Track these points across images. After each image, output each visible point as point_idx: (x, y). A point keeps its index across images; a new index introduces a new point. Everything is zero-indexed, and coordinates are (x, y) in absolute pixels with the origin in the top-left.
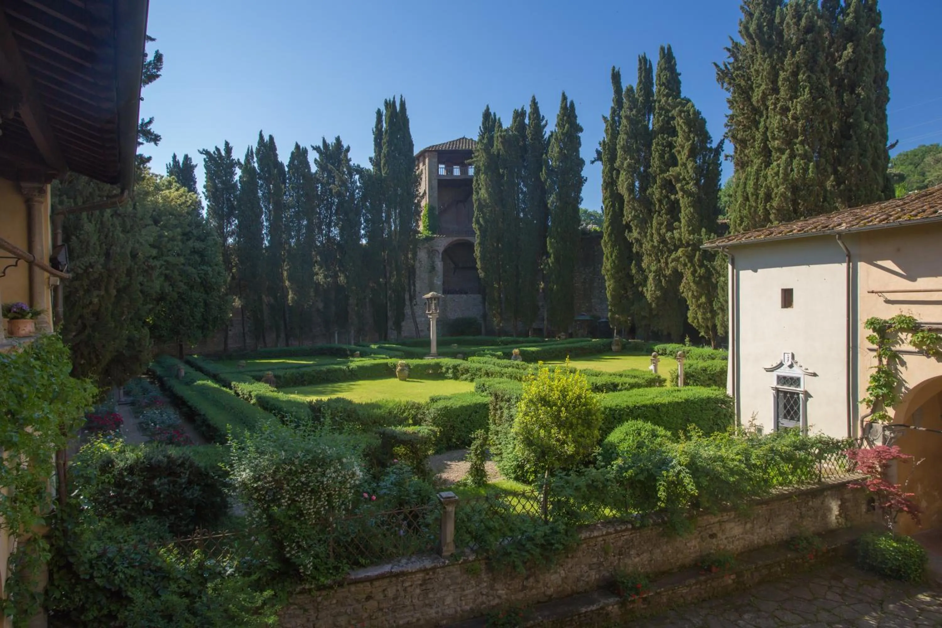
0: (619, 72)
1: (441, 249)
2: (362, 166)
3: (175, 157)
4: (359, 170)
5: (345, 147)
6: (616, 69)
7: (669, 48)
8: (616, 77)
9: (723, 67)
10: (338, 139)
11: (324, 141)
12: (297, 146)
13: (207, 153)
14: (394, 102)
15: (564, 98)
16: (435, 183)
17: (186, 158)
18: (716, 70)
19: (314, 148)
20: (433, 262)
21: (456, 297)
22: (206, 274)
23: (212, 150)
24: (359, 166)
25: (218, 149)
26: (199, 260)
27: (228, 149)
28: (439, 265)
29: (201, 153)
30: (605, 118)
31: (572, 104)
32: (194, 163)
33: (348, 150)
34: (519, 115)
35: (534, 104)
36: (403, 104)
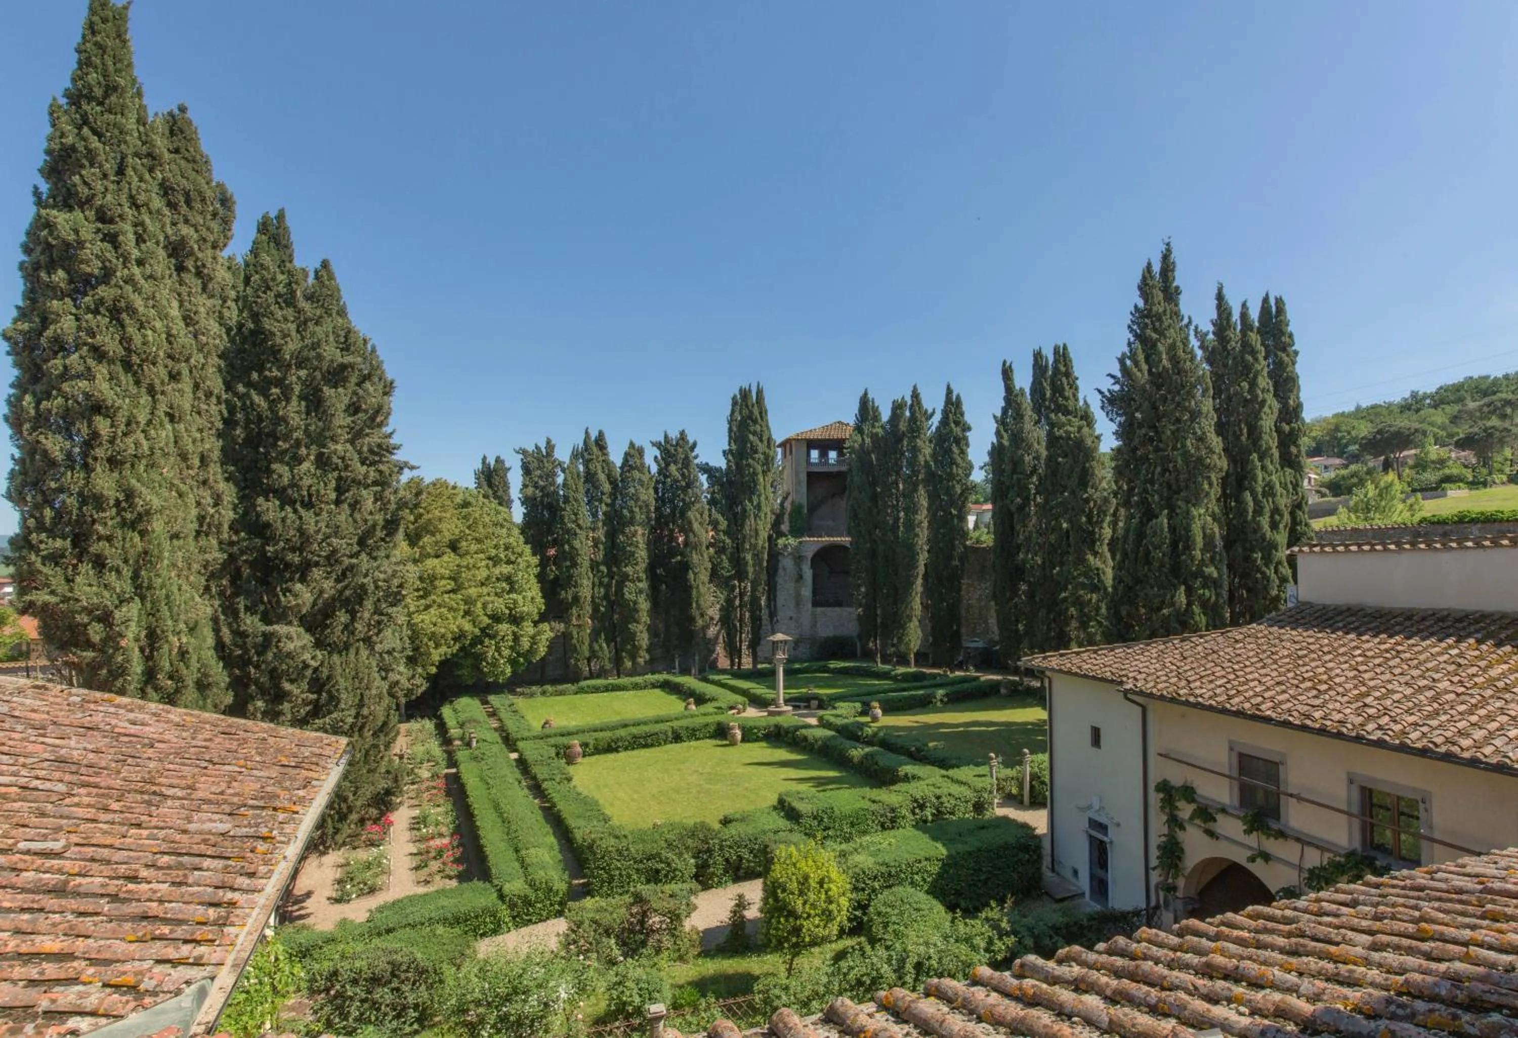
0: (1010, 366)
1: (810, 555)
2: (711, 464)
3: (484, 459)
4: (706, 469)
5: (691, 441)
6: (1008, 364)
7: (1065, 347)
8: (1007, 373)
9: (1107, 394)
10: (682, 433)
11: (666, 437)
12: (632, 445)
13: (524, 452)
14: (750, 390)
15: (949, 391)
16: (804, 477)
17: (498, 460)
18: (1100, 397)
19: (654, 444)
20: (801, 570)
21: (829, 610)
22: (515, 602)
23: (531, 448)
24: (707, 464)
25: (537, 447)
26: (508, 588)
27: (550, 446)
28: (808, 573)
29: (518, 452)
30: (995, 417)
31: (958, 397)
32: (507, 465)
33: (694, 445)
34: (897, 407)
35: (915, 395)
36: (760, 392)
